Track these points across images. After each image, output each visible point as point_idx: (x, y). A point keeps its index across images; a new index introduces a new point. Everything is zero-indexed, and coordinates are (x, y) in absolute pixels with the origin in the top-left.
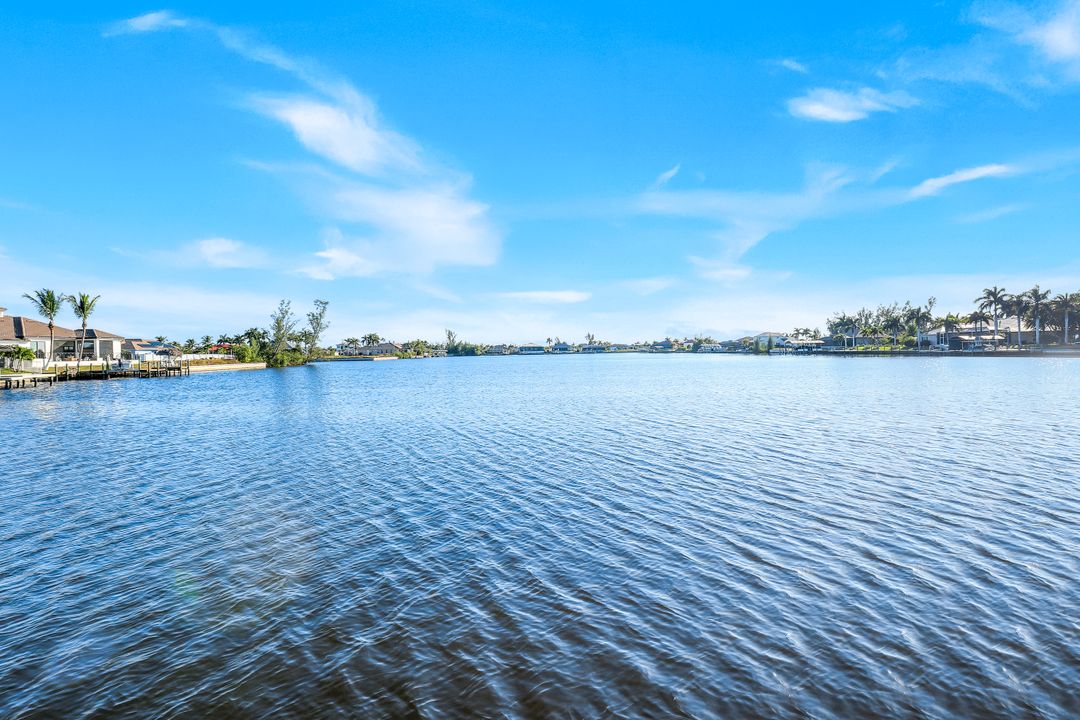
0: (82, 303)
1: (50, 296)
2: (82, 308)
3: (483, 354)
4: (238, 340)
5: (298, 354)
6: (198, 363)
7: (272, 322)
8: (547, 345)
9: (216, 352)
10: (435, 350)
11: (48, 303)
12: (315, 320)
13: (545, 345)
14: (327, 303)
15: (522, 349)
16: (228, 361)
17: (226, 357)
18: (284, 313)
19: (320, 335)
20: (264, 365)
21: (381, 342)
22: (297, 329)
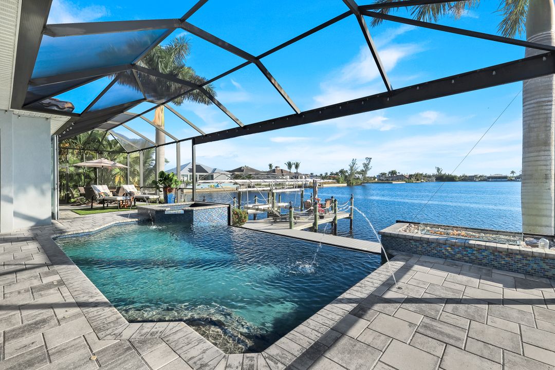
0: (297, 165)
1: (290, 163)
2: (297, 167)
3: (460, 181)
4: (337, 174)
5: (359, 181)
6: (325, 183)
7: (349, 167)
8: (512, 175)
9: (330, 179)
10: (428, 177)
11: (290, 165)
12: (366, 166)
13: (509, 175)
14: (371, 159)
15: (489, 178)
16: (334, 183)
17: (333, 181)
18: (354, 164)
19: (368, 172)
20: (346, 185)
21: (398, 174)
22: (359, 170)
